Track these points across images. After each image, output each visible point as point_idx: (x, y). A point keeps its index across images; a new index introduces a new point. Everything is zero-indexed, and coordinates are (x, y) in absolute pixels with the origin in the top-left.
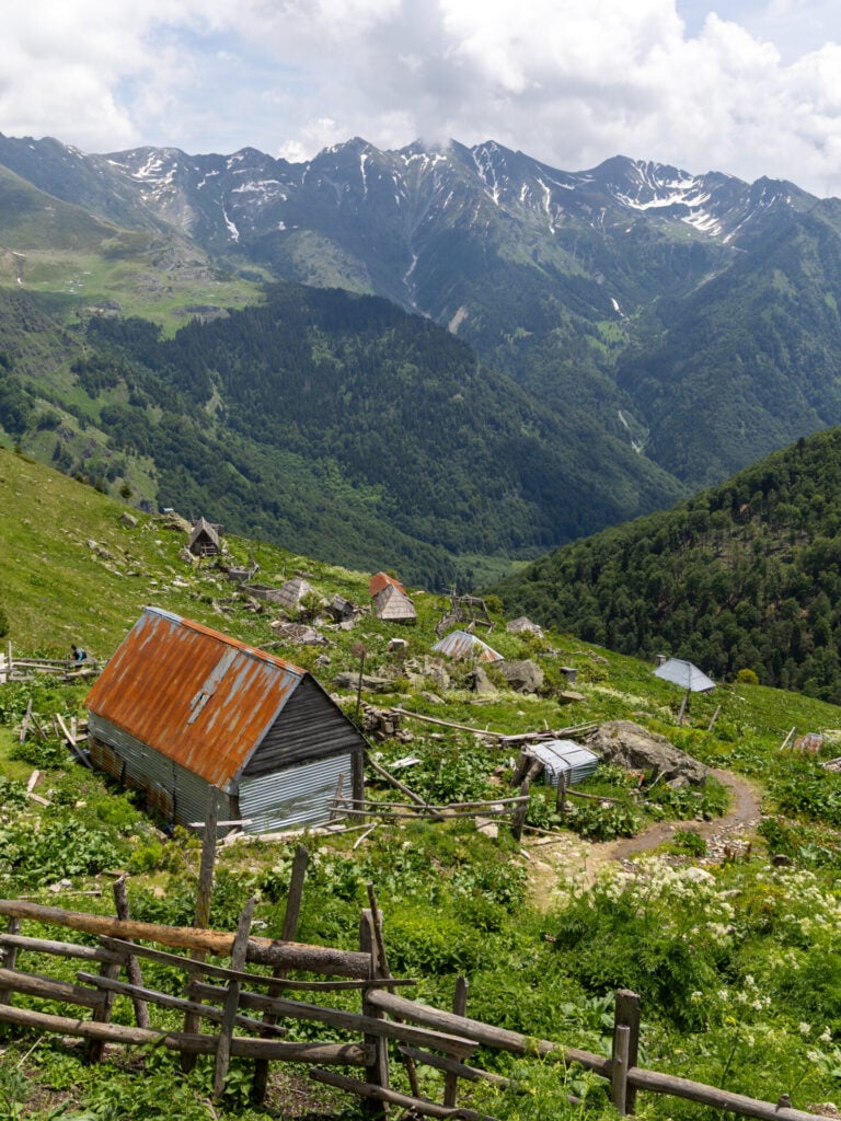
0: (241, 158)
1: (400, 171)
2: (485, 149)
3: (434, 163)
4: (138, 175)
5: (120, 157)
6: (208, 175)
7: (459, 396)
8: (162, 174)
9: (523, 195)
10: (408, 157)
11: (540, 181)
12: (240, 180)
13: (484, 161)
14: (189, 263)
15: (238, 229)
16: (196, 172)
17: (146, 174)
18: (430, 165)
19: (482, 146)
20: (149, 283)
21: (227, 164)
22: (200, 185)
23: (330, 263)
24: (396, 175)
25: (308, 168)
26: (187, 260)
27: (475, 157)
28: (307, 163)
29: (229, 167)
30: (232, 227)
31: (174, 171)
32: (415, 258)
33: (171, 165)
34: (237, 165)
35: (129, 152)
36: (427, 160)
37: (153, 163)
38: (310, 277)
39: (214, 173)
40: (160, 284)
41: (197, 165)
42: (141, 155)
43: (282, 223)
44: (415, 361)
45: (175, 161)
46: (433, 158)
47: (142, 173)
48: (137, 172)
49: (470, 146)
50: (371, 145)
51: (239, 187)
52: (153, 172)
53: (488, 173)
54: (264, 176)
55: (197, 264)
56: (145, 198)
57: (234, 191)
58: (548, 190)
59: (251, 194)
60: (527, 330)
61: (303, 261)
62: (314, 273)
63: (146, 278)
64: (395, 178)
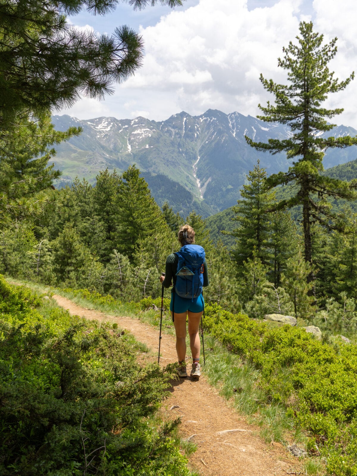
0: (137, 120)
1: (198, 124)
2: (233, 115)
3: (212, 121)
4: (98, 128)
5: (92, 121)
6: (124, 127)
7: (182, 211)
8: (107, 127)
9: (245, 133)
10: (202, 119)
11: (253, 127)
12: (136, 128)
13: (232, 120)
14: (100, 162)
15: (131, 147)
16: (120, 126)
17: (101, 127)
18: (210, 121)
19: (232, 114)
20: (83, 170)
21: (131, 123)
22: (120, 131)
23: (161, 161)
24: (196, 126)
25: (163, 123)
26: (99, 161)
27: (229, 118)
28: (163, 122)
29: (132, 124)
30: (129, 147)
31: (111, 126)
32: (199, 158)
33: (110, 124)
34: (135, 123)
35: (96, 119)
36: (209, 120)
37: (104, 123)
38: (153, 166)
39: (126, 126)
40: (87, 170)
41: (120, 123)
42: (100, 120)
43: (147, 145)
44: (169, 198)
45: (112, 122)
46: (211, 119)
47: (100, 126)
48: (98, 126)
49: (227, 114)
50: (188, 114)
51: (134, 131)
52: (103, 126)
53: (233, 124)
54: (144, 127)
55: (102, 163)
56: (98, 136)
57: (132, 133)
58: (255, 131)
59: (138, 134)
60: (232, 186)
61: (151, 160)
62: (155, 164)
63: (83, 168)
64: (196, 127)
